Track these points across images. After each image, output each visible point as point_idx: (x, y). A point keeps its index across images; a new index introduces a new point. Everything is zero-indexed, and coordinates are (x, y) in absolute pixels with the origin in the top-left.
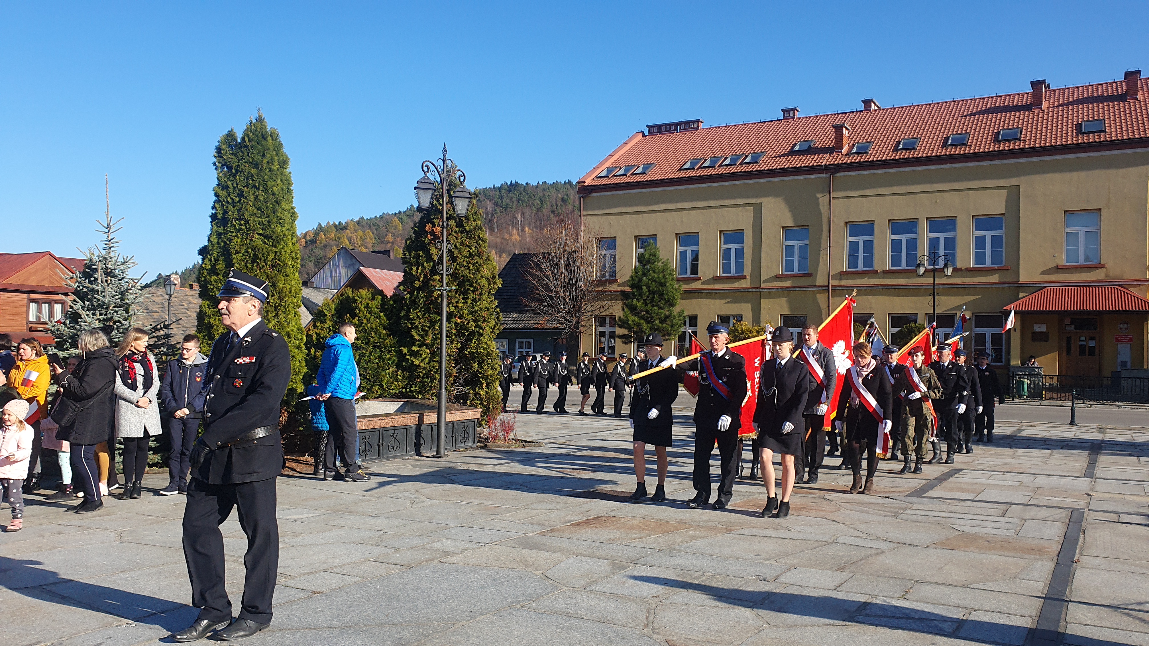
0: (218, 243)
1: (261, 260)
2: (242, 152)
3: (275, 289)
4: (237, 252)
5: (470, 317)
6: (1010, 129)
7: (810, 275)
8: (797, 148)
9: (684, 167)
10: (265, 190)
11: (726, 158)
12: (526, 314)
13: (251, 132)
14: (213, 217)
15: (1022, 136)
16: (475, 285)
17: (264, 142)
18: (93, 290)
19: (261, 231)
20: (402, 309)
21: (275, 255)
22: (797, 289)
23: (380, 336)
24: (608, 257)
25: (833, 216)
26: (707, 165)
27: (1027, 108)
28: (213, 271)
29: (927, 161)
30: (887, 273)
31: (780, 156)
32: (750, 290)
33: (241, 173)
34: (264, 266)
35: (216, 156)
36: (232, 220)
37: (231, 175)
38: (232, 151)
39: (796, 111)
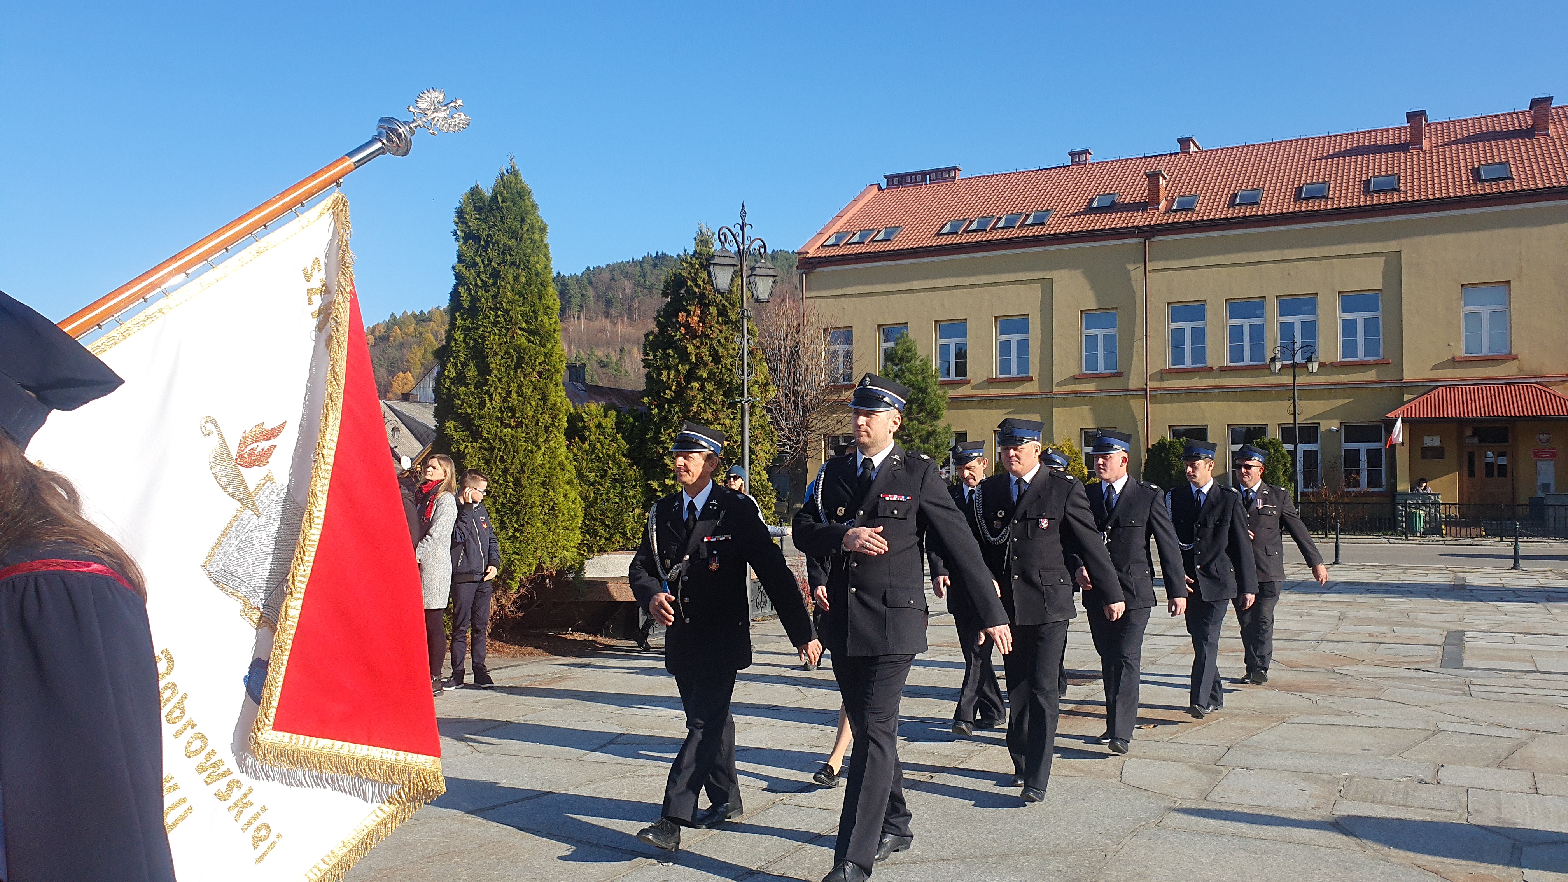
0: (465, 341)
1: (527, 364)
2: (494, 216)
4: (496, 354)
6: (1384, 176)
7: (1120, 375)
8: (1095, 205)
9: (943, 231)
10: (527, 268)
11: (999, 219)
13: (503, 188)
14: (454, 306)
15: (1401, 185)
17: (521, 203)
19: (524, 325)
21: (544, 358)
22: (1103, 394)
23: (619, 467)
24: (841, 354)
25: (1151, 295)
26: (973, 229)
27: (1402, 147)
28: (461, 380)
29: (1275, 219)
30: (1223, 370)
31: (1074, 215)
32: (1039, 396)
33: (493, 246)
34: (530, 373)
35: (457, 223)
36: (486, 310)
37: (479, 248)
38: (479, 215)
39: (1088, 155)
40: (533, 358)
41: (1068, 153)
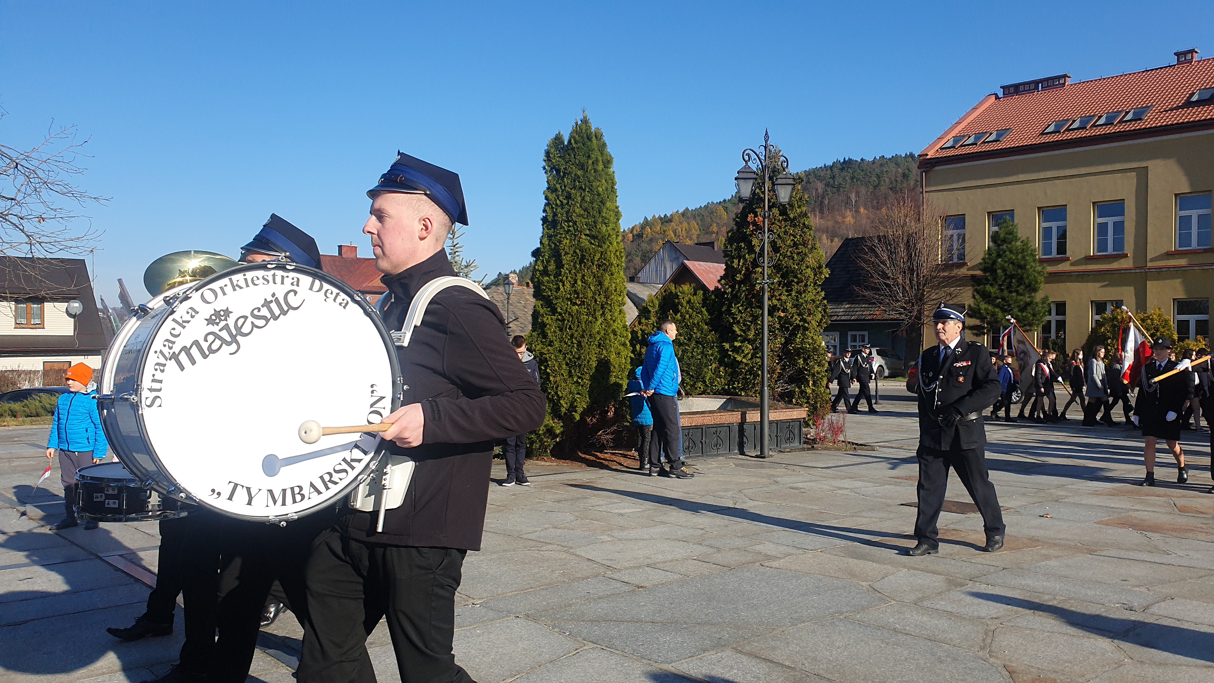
0: (549, 245)
1: (588, 260)
2: (569, 155)
3: (601, 288)
4: (566, 253)
5: (794, 310)
8: (1194, 99)
9: (1048, 131)
10: (591, 190)
11: (1101, 116)
12: (859, 304)
13: (577, 133)
14: (544, 220)
16: (799, 276)
17: (589, 143)
19: (588, 232)
20: (724, 304)
21: (601, 255)
22: (1196, 268)
23: (702, 332)
24: (955, 237)
26: (1076, 127)
28: (545, 272)
31: (1171, 110)
32: (1133, 271)
33: (568, 176)
34: (591, 266)
35: (545, 160)
36: (561, 222)
37: (559, 177)
38: (559, 154)
39: (1194, 53)
40: (592, 255)
41: (1175, 54)
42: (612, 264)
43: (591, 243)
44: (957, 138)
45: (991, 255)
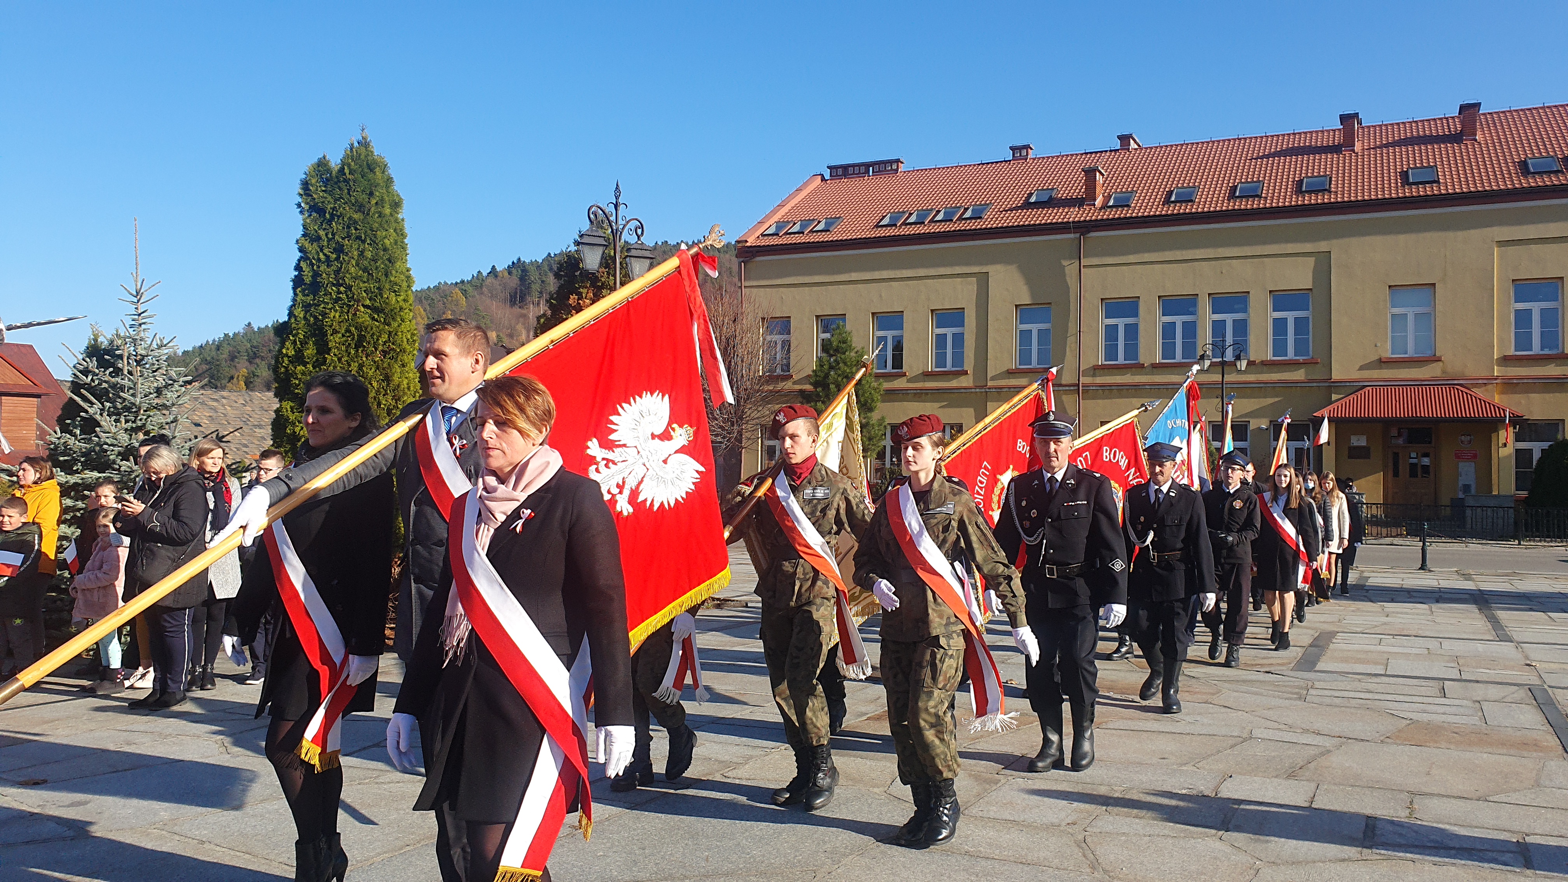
0: (305, 318)
1: (369, 343)
3: (388, 385)
4: (335, 332)
6: (1316, 177)
8: (1033, 199)
9: (882, 223)
10: (374, 243)
11: (938, 212)
13: (353, 160)
14: (298, 282)
15: (1332, 186)
17: (371, 176)
18: (114, 386)
19: (368, 302)
21: (389, 337)
24: (779, 344)
25: (1085, 291)
26: (913, 221)
27: (1335, 149)
29: (1209, 217)
30: (1156, 367)
31: (1011, 210)
32: (973, 390)
33: (338, 219)
34: (372, 352)
35: (301, 195)
36: (327, 286)
37: (323, 221)
38: (325, 187)
39: (1029, 150)
40: (375, 337)
41: (1011, 148)
42: (404, 351)
43: (373, 319)
44: (779, 224)
45: (822, 366)
